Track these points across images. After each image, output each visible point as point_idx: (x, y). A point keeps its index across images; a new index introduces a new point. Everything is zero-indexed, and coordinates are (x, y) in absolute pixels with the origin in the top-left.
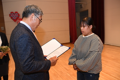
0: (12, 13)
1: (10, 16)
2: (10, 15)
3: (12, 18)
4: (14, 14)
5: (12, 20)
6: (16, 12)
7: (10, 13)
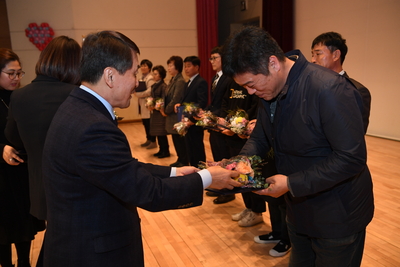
0: (32, 25)
1: (27, 35)
2: (27, 32)
3: (32, 40)
4: (38, 29)
5: (34, 47)
6: (45, 25)
7: (27, 27)
